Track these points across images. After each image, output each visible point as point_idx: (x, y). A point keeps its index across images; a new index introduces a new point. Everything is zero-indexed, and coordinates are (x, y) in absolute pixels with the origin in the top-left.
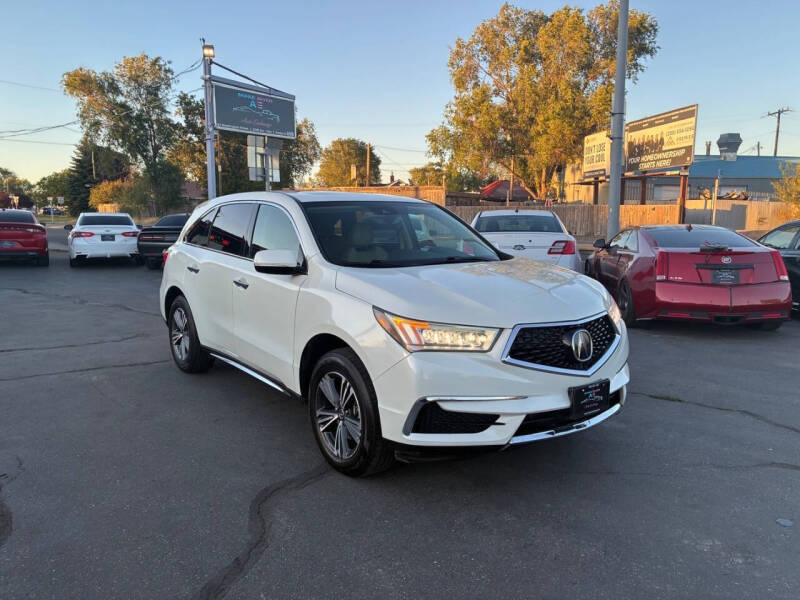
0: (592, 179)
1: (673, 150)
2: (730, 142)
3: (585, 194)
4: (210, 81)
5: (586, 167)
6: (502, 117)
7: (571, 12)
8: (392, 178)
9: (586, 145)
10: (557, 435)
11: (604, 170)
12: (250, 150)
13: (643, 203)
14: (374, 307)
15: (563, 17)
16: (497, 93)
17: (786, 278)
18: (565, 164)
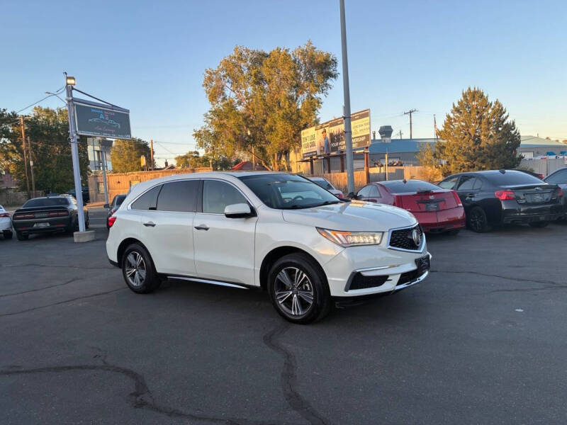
0: (309, 158)
1: (358, 137)
2: (386, 131)
3: (305, 167)
4: (72, 101)
5: (304, 150)
6: (245, 119)
7: (281, 51)
8: (166, 164)
9: (302, 136)
10: (412, 284)
11: (316, 152)
12: (90, 148)
13: (343, 171)
14: (316, 227)
15: (277, 54)
16: (240, 103)
17: (461, 205)
18: (289, 148)
